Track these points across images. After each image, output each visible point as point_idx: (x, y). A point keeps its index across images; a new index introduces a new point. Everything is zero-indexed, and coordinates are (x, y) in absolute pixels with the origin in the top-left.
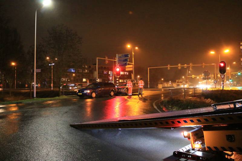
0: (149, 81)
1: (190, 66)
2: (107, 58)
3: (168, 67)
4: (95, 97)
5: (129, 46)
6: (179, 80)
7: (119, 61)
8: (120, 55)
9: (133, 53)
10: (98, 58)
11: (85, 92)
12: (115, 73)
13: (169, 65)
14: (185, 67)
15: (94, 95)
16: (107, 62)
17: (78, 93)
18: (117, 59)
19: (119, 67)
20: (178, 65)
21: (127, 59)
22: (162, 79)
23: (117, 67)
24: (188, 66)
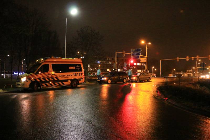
0: (160, 71)
1: (197, 58)
2: (124, 52)
3: (177, 60)
4: (111, 83)
5: (143, 42)
6: (189, 71)
7: (133, 54)
8: (134, 50)
9: (147, 48)
10: (116, 52)
11: (103, 79)
12: (129, 65)
13: (178, 58)
14: (192, 59)
15: (110, 81)
16: (124, 55)
17: (97, 80)
18: (132, 53)
19: (132, 59)
20: (186, 57)
21: (139, 53)
22: (174, 70)
23: (131, 59)
24: (195, 59)
